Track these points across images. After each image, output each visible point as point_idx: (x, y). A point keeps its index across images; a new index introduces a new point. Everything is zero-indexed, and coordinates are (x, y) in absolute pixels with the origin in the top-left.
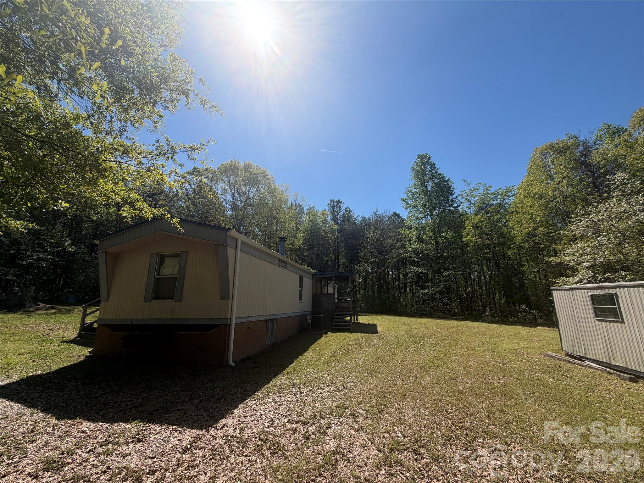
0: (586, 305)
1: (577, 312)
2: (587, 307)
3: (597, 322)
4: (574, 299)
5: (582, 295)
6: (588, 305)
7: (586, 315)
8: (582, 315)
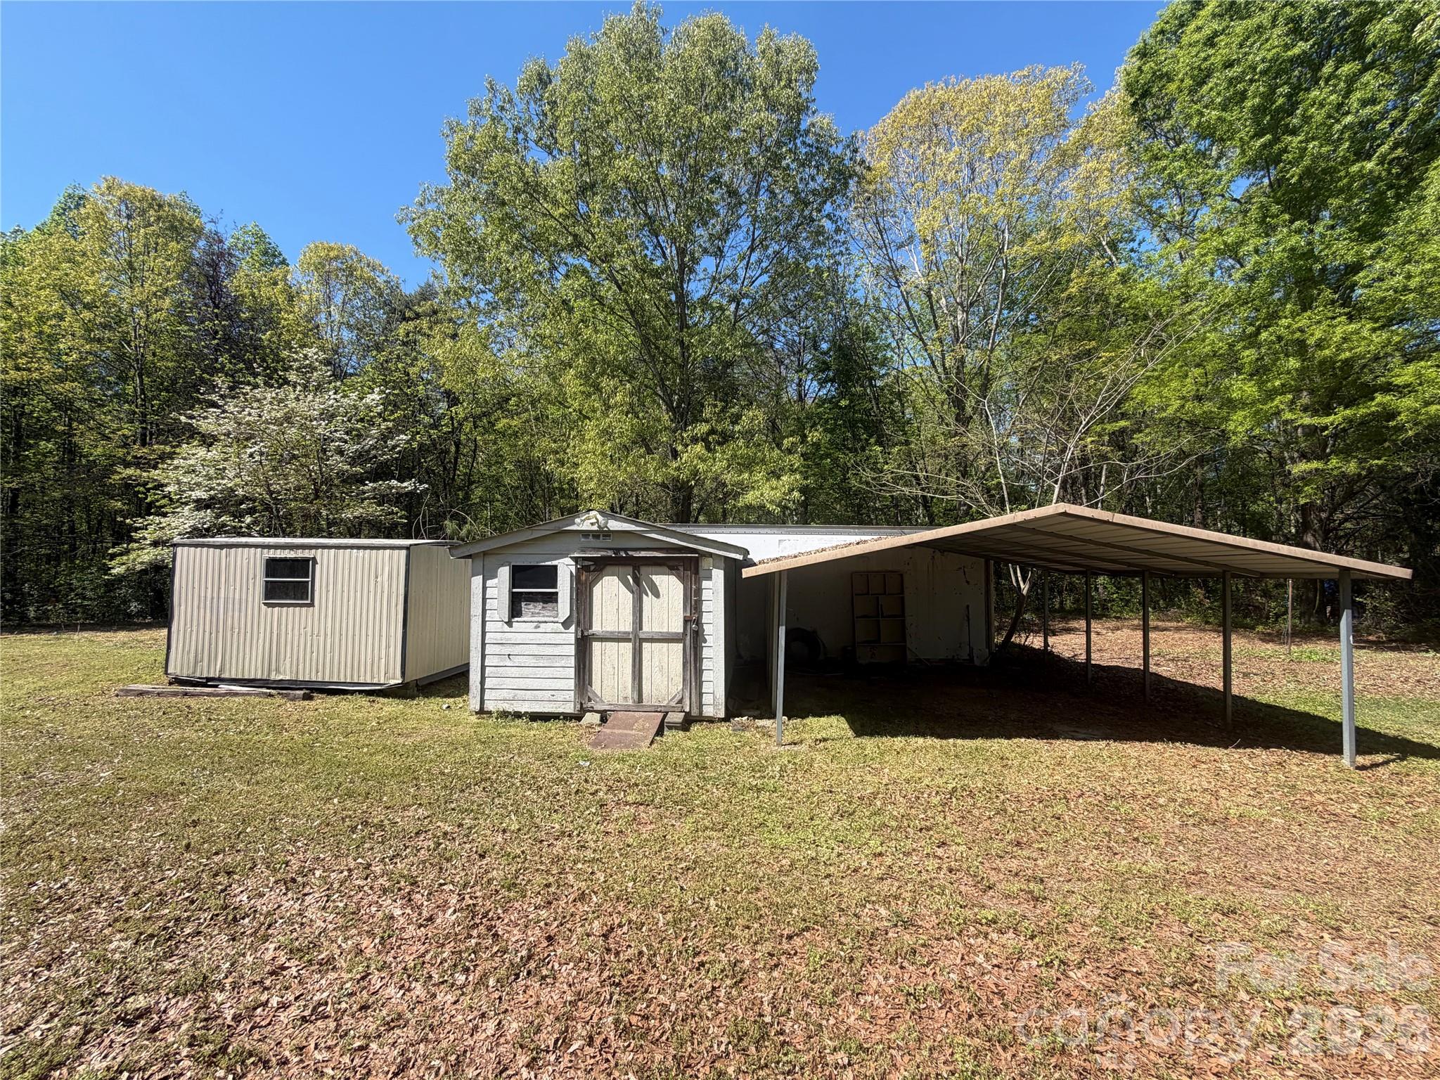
0: (251, 576)
1: (227, 590)
2: (251, 582)
3: (263, 607)
4: (228, 566)
5: (249, 558)
6: (255, 578)
7: (244, 597)
8: (237, 596)
